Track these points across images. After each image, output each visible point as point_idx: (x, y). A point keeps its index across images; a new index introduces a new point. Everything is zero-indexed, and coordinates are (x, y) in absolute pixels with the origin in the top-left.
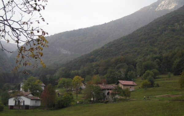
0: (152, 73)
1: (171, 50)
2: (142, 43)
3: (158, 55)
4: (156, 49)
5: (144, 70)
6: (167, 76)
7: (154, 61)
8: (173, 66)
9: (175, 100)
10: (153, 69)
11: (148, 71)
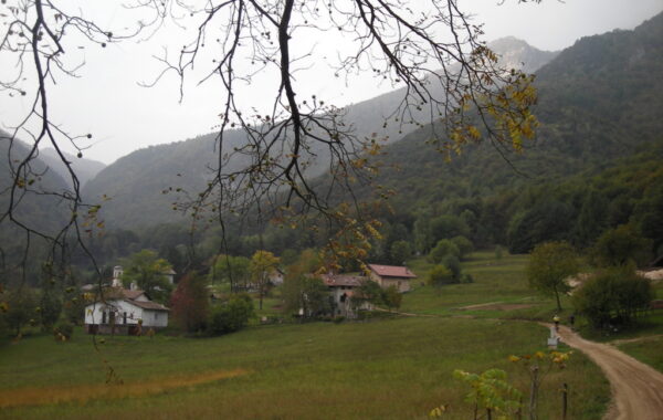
0: (455, 246)
1: (502, 187)
2: (428, 165)
3: (469, 200)
4: (464, 183)
5: (434, 238)
6: (493, 255)
7: (459, 214)
8: (509, 230)
9: (514, 318)
10: (456, 235)
11: (445, 241)
